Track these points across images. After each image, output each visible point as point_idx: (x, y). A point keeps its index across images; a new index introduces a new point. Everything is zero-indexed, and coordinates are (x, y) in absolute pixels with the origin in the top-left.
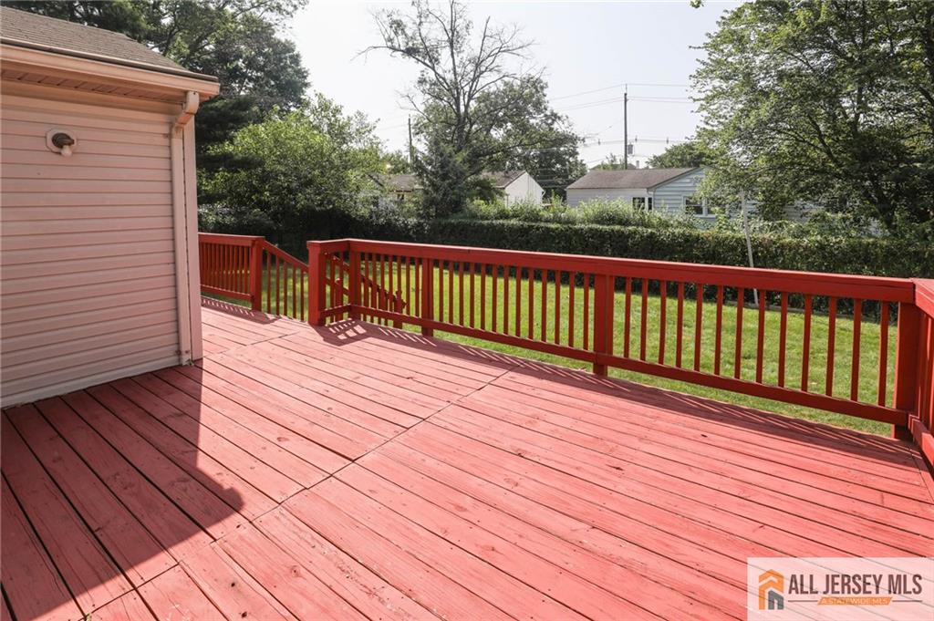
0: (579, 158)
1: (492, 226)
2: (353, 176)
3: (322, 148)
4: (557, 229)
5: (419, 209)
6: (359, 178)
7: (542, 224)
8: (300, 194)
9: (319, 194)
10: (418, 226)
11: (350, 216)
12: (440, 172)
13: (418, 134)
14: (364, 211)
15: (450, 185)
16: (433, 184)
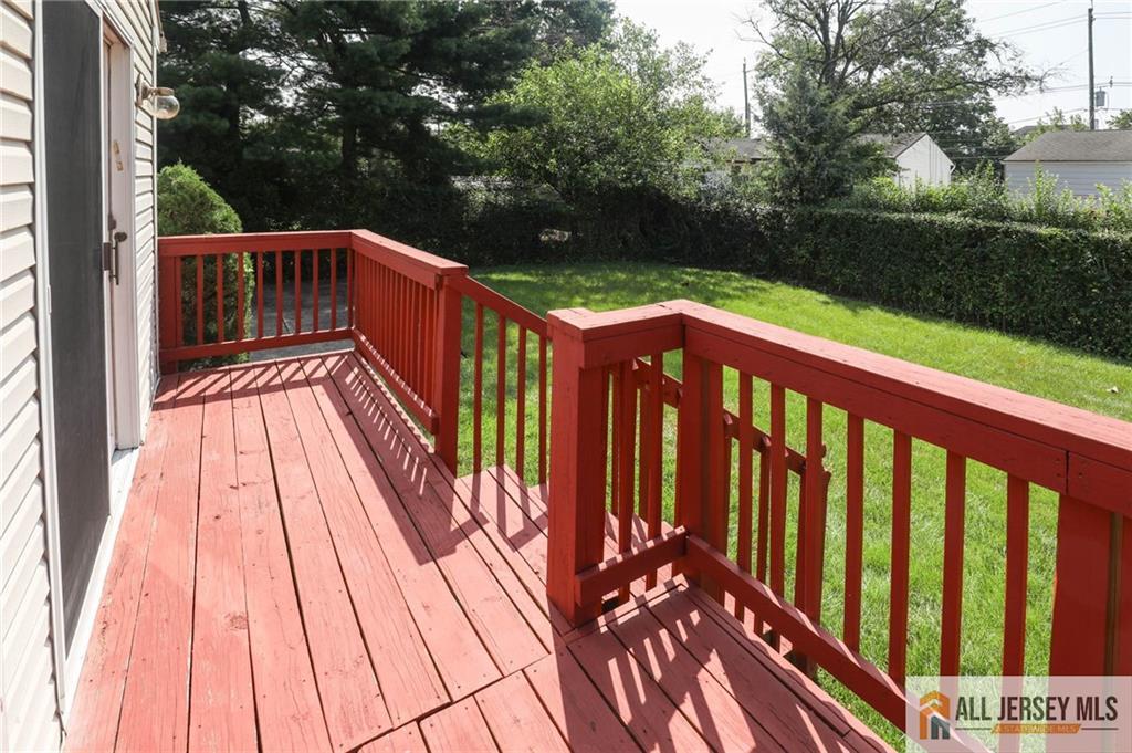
0: (997, 115)
1: (910, 224)
2: (673, 139)
3: (629, 96)
4: (1051, 237)
5: (773, 191)
6: (681, 140)
7: (1017, 226)
8: (596, 164)
9: (624, 165)
10: (773, 217)
11: (668, 197)
12: (810, 130)
13: (763, 77)
14: (688, 191)
15: (826, 151)
16: (797, 150)
